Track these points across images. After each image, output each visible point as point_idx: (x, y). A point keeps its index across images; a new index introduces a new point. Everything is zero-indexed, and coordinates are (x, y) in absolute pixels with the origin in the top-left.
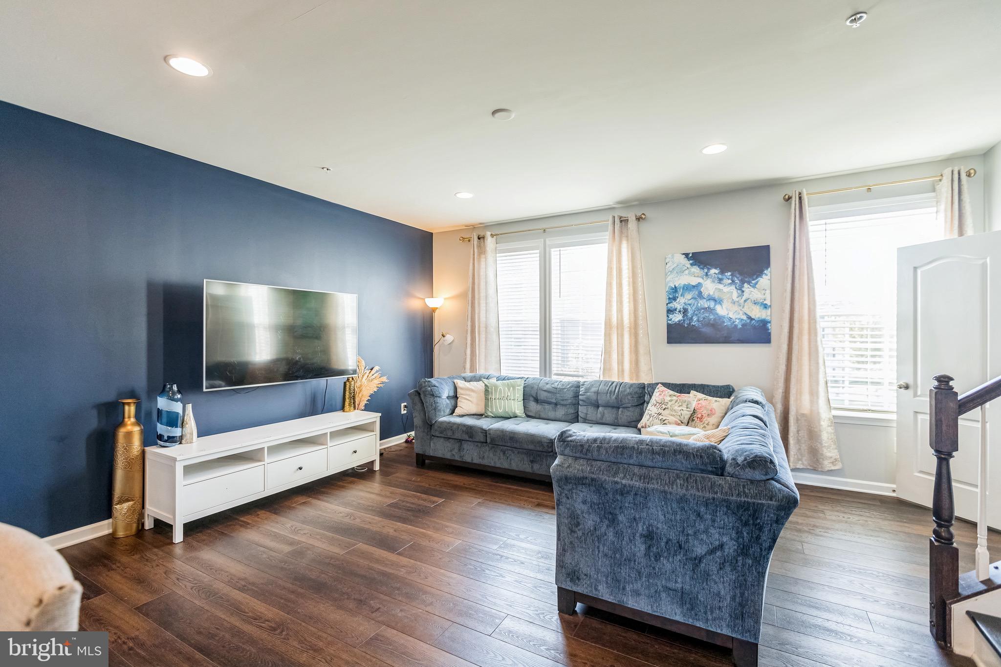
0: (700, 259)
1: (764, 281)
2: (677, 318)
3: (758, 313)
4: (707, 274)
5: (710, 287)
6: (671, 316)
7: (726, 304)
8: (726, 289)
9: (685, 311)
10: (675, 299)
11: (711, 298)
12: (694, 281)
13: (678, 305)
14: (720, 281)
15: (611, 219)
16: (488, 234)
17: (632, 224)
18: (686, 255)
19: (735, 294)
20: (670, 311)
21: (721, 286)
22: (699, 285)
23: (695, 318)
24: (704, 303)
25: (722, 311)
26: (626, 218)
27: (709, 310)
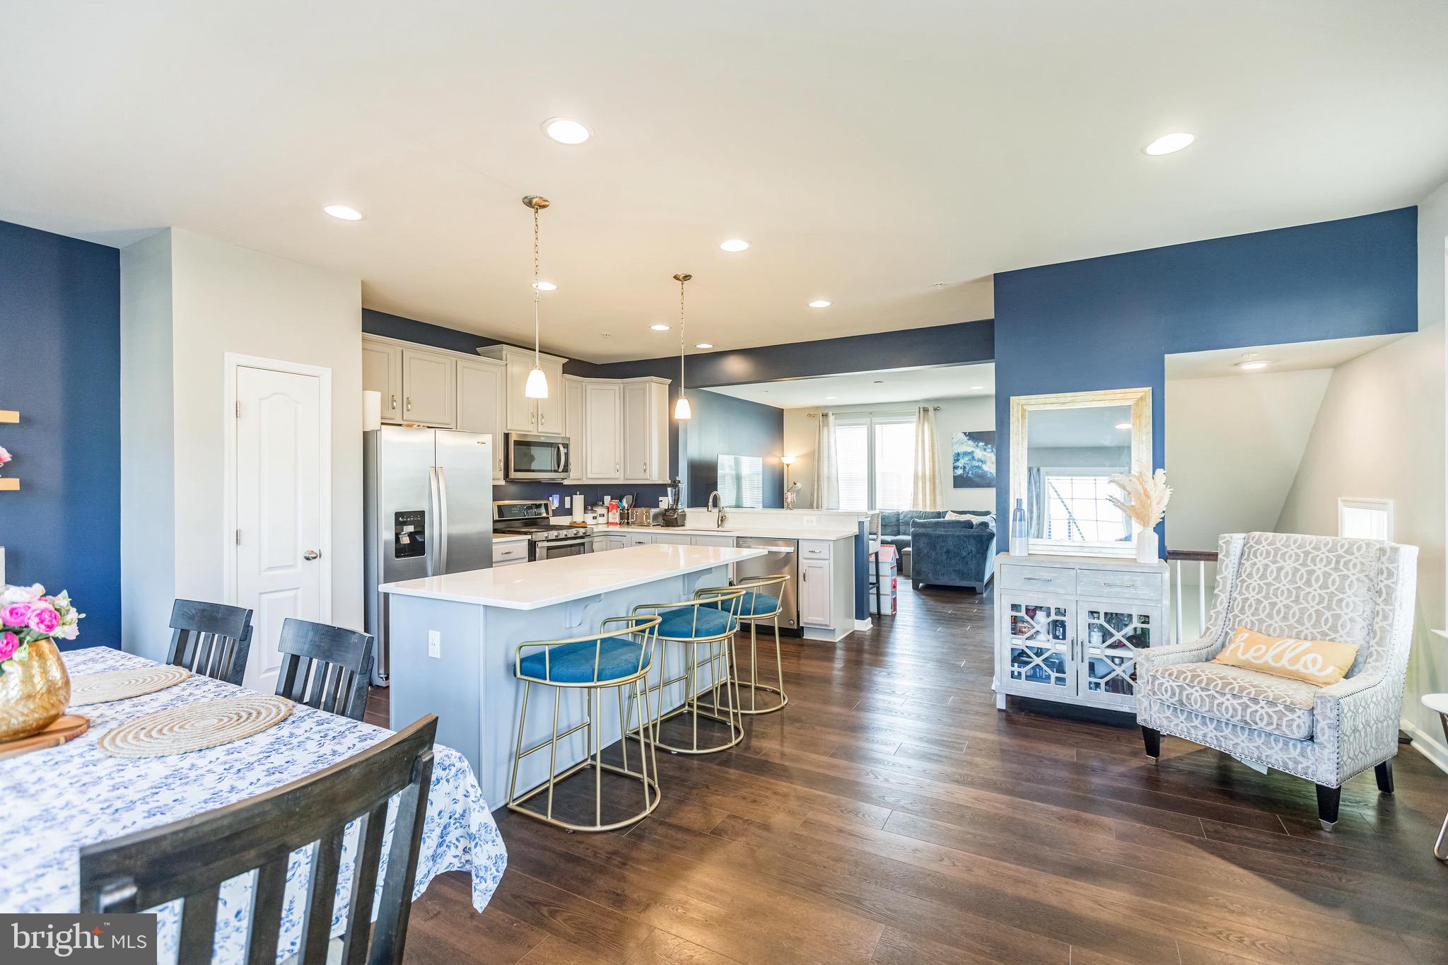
0: (973, 436)
2: (959, 472)
4: (977, 446)
5: (979, 453)
6: (956, 470)
7: (988, 464)
8: (988, 455)
9: (964, 468)
10: (958, 460)
11: (980, 460)
12: (969, 450)
13: (960, 464)
14: (985, 450)
15: (917, 410)
16: (830, 413)
17: (931, 413)
18: (965, 433)
20: (955, 468)
21: (985, 453)
22: (973, 452)
23: (970, 473)
24: (975, 463)
25: (985, 468)
26: (928, 409)
27: (979, 467)
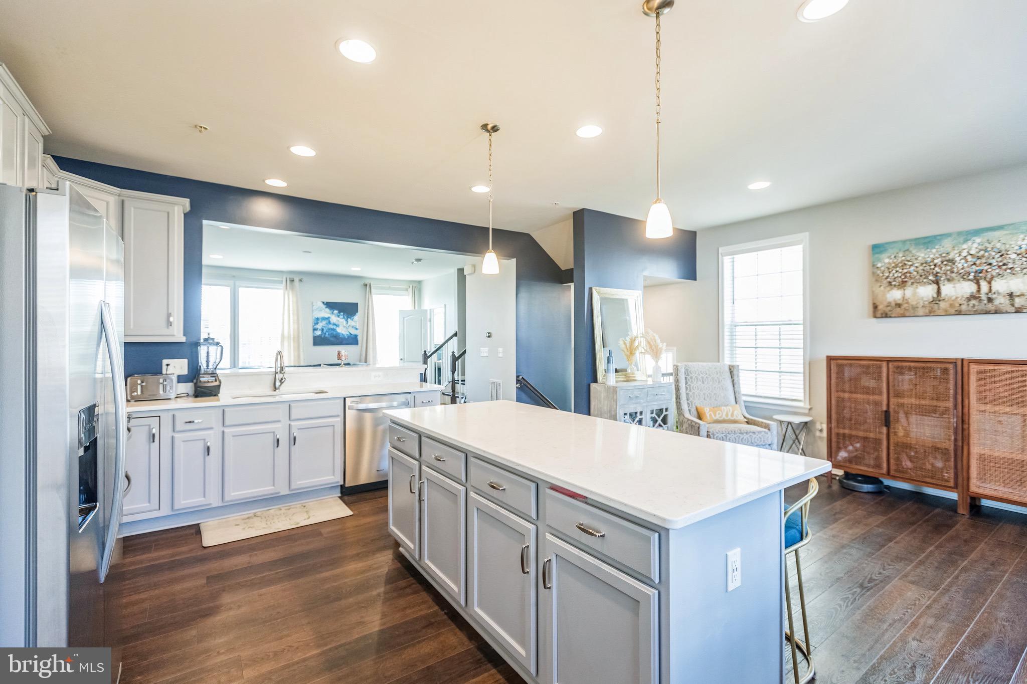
0: (330, 306)
1: (356, 318)
2: (318, 333)
3: (354, 332)
4: (333, 313)
5: (334, 319)
6: (315, 332)
7: (341, 327)
8: (341, 320)
9: (322, 330)
10: (317, 323)
11: (334, 324)
12: (327, 316)
13: (319, 326)
14: (338, 316)
15: (284, 280)
17: (296, 283)
18: (323, 303)
19: (345, 322)
20: (315, 330)
21: (338, 319)
22: (328, 318)
23: (327, 334)
24: (331, 326)
25: (339, 330)
26: (293, 279)
27: (334, 330)
